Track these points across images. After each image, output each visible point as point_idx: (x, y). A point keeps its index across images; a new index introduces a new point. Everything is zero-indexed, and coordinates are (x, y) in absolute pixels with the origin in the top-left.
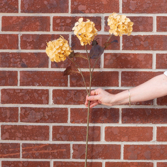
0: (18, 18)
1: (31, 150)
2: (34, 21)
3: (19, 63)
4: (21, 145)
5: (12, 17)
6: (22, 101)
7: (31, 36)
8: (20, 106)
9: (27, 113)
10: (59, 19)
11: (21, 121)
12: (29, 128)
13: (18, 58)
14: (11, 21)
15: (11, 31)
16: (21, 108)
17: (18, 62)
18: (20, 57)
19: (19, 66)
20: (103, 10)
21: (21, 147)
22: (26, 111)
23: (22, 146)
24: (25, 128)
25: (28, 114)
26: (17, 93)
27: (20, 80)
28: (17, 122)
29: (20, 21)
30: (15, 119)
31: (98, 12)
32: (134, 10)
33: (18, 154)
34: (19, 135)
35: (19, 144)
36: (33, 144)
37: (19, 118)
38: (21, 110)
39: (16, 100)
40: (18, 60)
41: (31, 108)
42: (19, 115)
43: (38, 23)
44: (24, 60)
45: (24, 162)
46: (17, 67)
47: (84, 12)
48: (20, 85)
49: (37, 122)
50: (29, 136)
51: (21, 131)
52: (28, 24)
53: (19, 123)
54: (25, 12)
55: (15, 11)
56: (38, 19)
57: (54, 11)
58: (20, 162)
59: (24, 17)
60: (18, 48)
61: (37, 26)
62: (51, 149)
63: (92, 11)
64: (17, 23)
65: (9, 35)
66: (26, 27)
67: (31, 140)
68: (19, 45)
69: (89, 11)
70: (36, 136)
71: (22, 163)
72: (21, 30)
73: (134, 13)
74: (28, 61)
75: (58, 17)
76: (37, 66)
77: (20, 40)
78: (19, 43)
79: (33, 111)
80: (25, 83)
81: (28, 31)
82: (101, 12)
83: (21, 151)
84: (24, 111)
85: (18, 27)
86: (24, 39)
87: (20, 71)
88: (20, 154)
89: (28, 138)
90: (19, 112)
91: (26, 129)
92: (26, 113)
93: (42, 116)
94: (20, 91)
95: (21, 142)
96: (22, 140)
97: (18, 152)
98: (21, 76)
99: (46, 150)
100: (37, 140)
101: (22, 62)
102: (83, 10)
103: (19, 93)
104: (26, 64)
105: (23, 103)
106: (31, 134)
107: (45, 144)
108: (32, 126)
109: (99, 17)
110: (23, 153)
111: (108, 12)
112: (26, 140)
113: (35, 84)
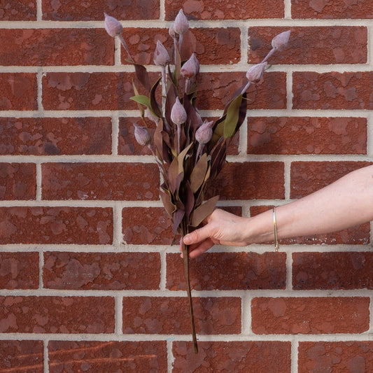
0: (36, 32)
1: (71, 356)
2: (73, 40)
3: (39, 142)
4: (46, 344)
5: (20, 31)
6: (47, 238)
7: (68, 78)
8: (42, 248)
9: (61, 266)
10: (137, 36)
11: (46, 286)
12: (66, 303)
13: (37, 131)
14: (18, 41)
15: (19, 64)
16: (45, 254)
17: (36, 141)
18: (41, 128)
19: (40, 150)
20: (244, 11)
21: (46, 350)
22: (57, 262)
23: (49, 347)
24: (57, 302)
25: (63, 269)
26: (34, 217)
27: (42, 186)
28: (37, 288)
29: (41, 39)
30: (31, 282)
31: (233, 16)
32: (320, 10)
33: (38, 366)
34: (42, 320)
35: (42, 342)
36: (76, 342)
37: (41, 279)
38: (45, 260)
39: (32, 233)
40: (38, 136)
41: (69, 253)
42: (41, 272)
43: (84, 46)
44: (50, 136)
46: (36, 153)
47: (197, 17)
48: (43, 198)
49: (84, 287)
50: (66, 322)
51: (46, 311)
52: (60, 48)
53: (41, 292)
54: (53, 19)
55: (28, 16)
56: (84, 36)
57: (123, 15)
59: (52, 30)
60: (36, 108)
61: (84, 51)
62: (119, 353)
63: (219, 13)
64: (34, 45)
65: (15, 75)
66: (54, 56)
67: (70, 333)
68: (40, 100)
69: (210, 15)
70: (83, 322)
72: (43, 62)
73: (321, 18)
74: (60, 139)
75: (133, 29)
77: (40, 86)
78: (40, 94)
79: (73, 260)
80: (56, 193)
81: (62, 65)
82: (241, 16)
83: (47, 359)
84: (52, 261)
85: (36, 56)
86: (52, 84)
87: (43, 164)
88: (43, 368)
89: (62, 328)
90: (42, 264)
91: (59, 307)
92: (57, 266)
93: (98, 272)
94: (42, 213)
95: (46, 338)
96: (48, 331)
97: (39, 363)
98: (44, 177)
99: (107, 356)
100: (86, 332)
101: (48, 141)
102: (195, 13)
103: (40, 217)
104: (56, 146)
105: (51, 242)
106: (71, 319)
107: (106, 342)
108: (73, 297)
109: (235, 28)
110: (52, 364)
111: (258, 17)
112: (58, 332)
113: (79, 195)
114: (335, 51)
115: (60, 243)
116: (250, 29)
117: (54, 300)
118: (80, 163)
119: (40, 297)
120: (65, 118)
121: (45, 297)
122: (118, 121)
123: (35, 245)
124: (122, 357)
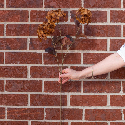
0: (4, 11)
1: (14, 113)
2: (16, 14)
3: (5, 46)
4: (6, 109)
6: (7, 76)
7: (14, 26)
8: (5, 79)
9: (11, 84)
10: (35, 13)
11: (6, 91)
12: (13, 96)
13: (4, 42)
16: (6, 81)
17: (4, 45)
18: (5, 41)
19: (5, 48)
20: (69, 6)
21: (6, 111)
22: (10, 83)
23: (7, 110)
24: (10, 96)
25: (12, 85)
26: (3, 69)
27: (5, 59)
28: (3, 91)
29: (5, 14)
30: (2, 89)
31: (66, 7)
32: (93, 5)
33: (4, 116)
34: (5, 101)
35: (5, 108)
36: (15, 108)
37: (5, 88)
38: (6, 82)
39: (2, 74)
40: (4, 44)
41: (13, 80)
42: (5, 86)
43: (19, 16)
44: (8, 44)
45: (8, 122)
46: (4, 49)
47: (54, 7)
48: (6, 63)
49: (18, 91)
50: (12, 102)
51: (6, 98)
52: (11, 16)
53: (5, 92)
54: (9, 7)
55: (2, 7)
56: (19, 13)
57: (31, 6)
58: (5, 122)
59: (9, 11)
60: (4, 35)
61: (19, 17)
62: (29, 112)
63: (61, 6)
64: (3, 15)
66: (10, 19)
67: (14, 105)
68: (5, 32)
69: (58, 7)
70: (18, 102)
71: (7, 122)
72: (6, 21)
73: (93, 8)
74: (11, 45)
75: (34, 11)
76: (19, 48)
77: (5, 28)
78: (5, 31)
79: (15, 83)
80: (9, 62)
81: (12, 22)
82: (68, 7)
83: (6, 113)
84: (8, 83)
85: (4, 19)
86: (9, 28)
87: (6, 53)
88: (5, 116)
89: (11, 104)
90: (5, 84)
91: (10, 97)
92: (10, 85)
93: (22, 86)
94: (5, 68)
95: (6, 107)
96: (7, 105)
97: (4, 115)
98: (6, 56)
99: (25, 113)
100: (19, 105)
101: (7, 45)
102: (54, 6)
103: (5, 69)
104: (10, 47)
105: (8, 77)
106: (14, 101)
107: (25, 108)
108: (15, 94)
109: (66, 11)
110: (8, 115)
111: (73, 7)
112: (10, 105)
113: (17, 62)
114: (97, 18)
115: (11, 77)
116: (71, 11)
117: (9, 95)
118: (17, 52)
119: (4, 94)
120: (13, 38)
121: (6, 94)
122: (29, 39)
123: (3, 78)
124: (30, 113)
